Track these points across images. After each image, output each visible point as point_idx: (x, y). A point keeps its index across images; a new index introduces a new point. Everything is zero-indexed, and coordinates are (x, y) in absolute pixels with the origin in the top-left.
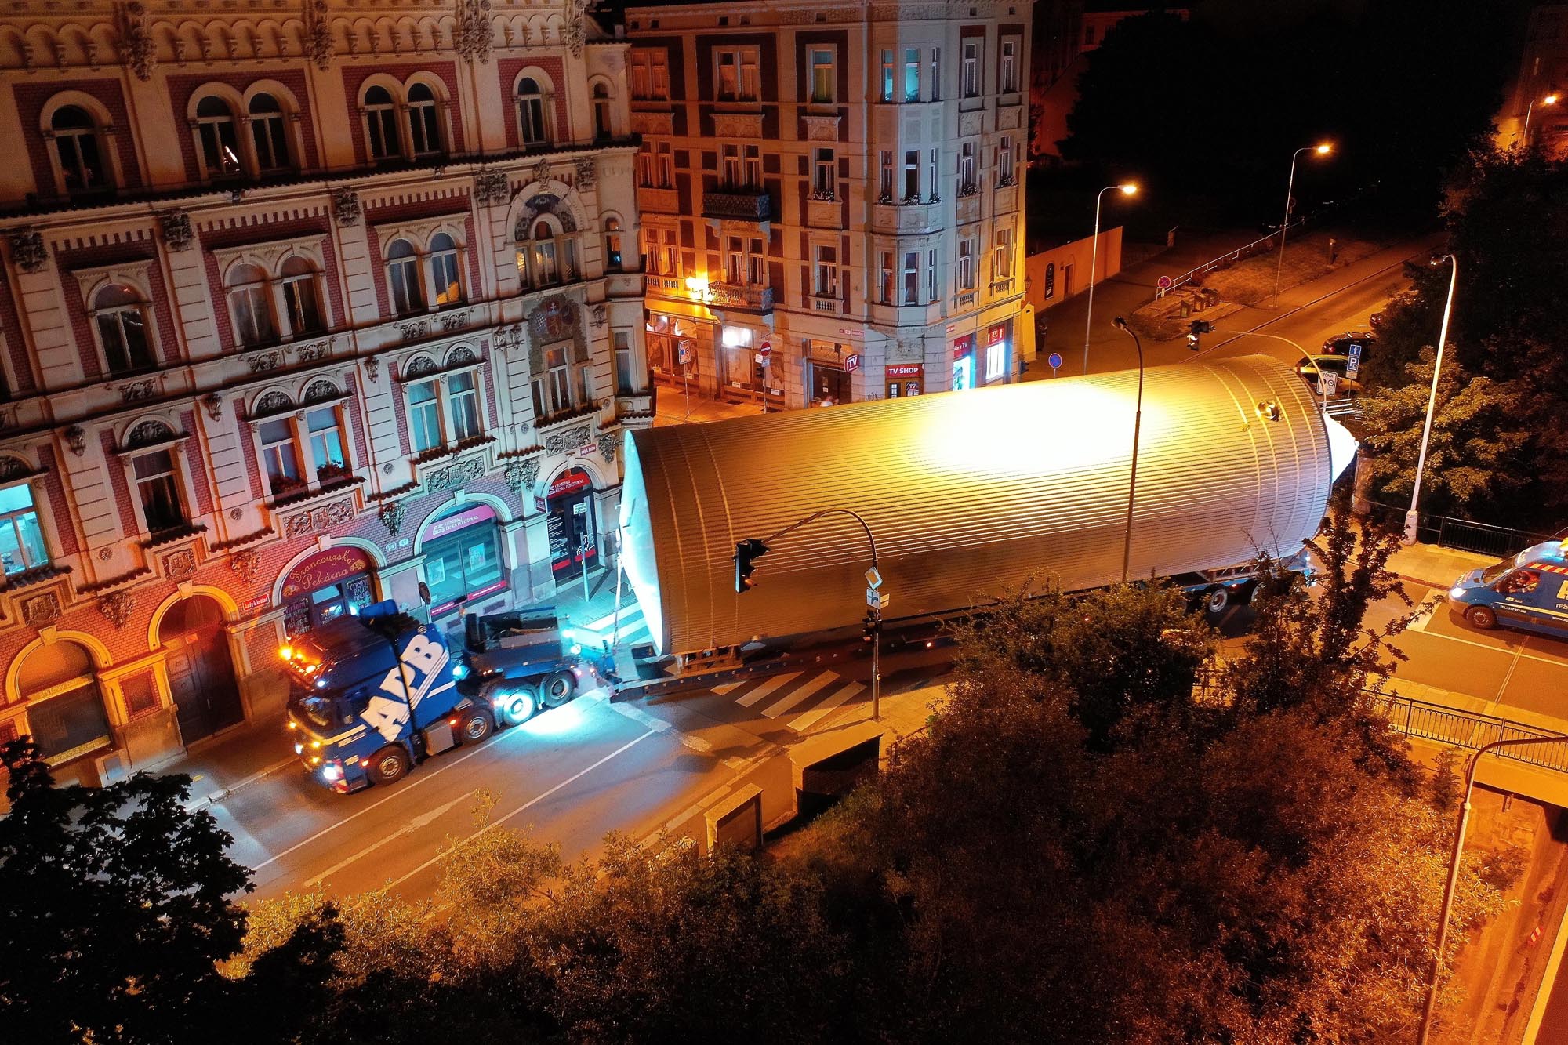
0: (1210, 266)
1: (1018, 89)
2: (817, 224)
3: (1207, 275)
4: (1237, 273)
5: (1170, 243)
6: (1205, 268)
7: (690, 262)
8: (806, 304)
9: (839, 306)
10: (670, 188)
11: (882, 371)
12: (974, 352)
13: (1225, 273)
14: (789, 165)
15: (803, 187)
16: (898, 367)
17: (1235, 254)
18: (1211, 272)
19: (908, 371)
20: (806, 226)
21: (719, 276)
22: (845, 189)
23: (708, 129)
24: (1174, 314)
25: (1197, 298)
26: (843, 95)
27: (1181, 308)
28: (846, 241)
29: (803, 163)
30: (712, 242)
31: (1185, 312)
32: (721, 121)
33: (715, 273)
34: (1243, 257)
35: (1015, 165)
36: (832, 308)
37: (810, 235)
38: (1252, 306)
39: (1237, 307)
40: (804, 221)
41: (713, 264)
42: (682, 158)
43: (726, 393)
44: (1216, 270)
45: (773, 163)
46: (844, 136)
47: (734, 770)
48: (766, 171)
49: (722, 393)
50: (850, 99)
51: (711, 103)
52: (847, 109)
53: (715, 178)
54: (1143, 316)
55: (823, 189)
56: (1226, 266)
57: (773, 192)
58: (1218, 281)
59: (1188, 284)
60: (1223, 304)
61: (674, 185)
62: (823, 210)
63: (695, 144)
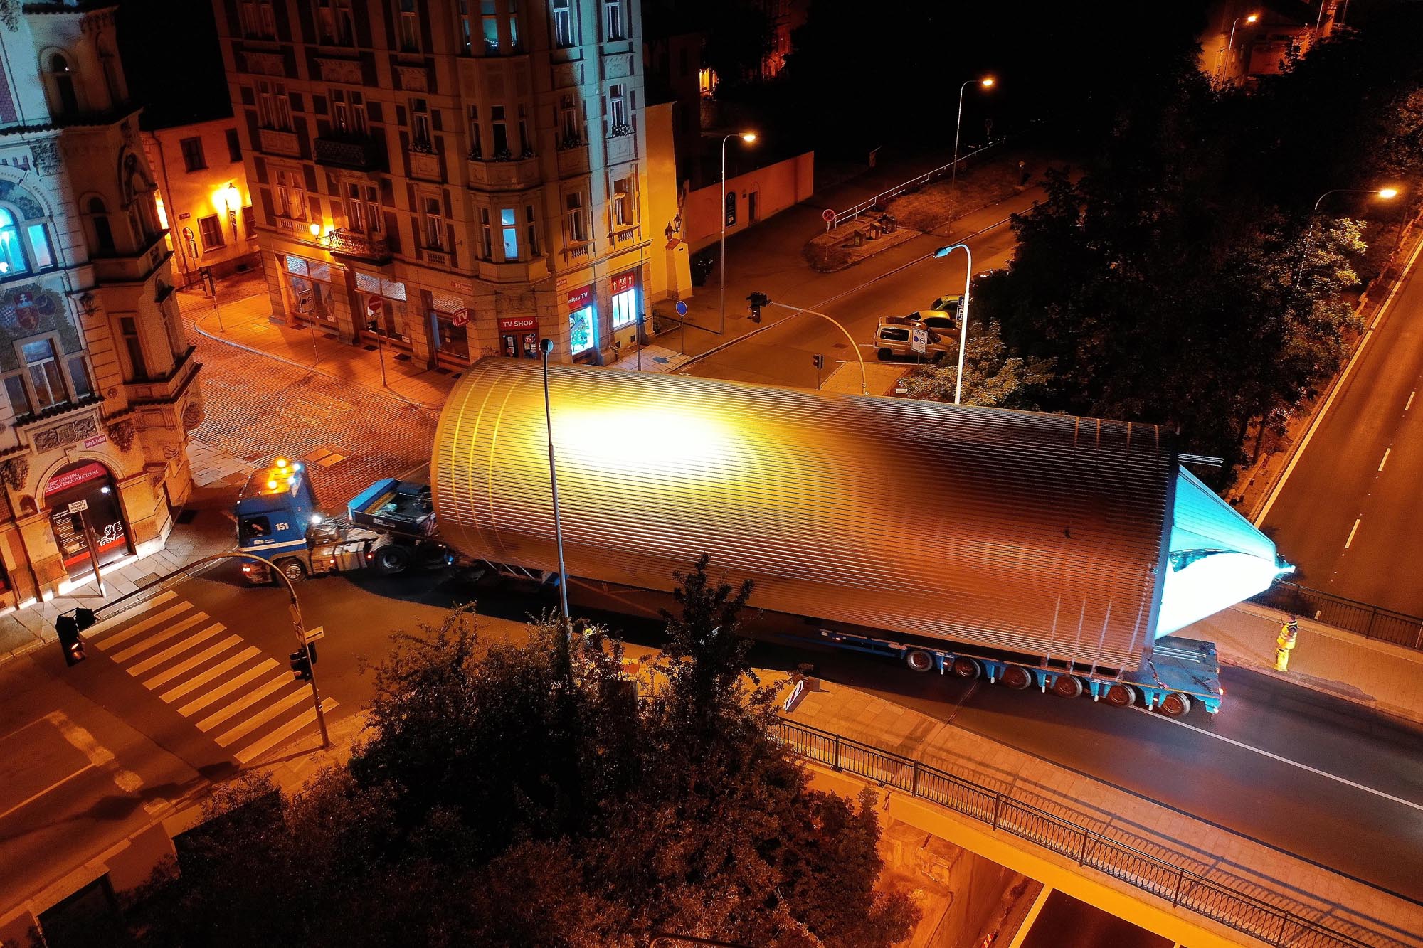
0: (896, 191)
1: (626, 36)
2: (421, 176)
3: (893, 200)
4: (924, 198)
5: (872, 163)
6: (892, 193)
7: (316, 207)
8: (419, 256)
9: (447, 258)
10: (289, 131)
11: (494, 325)
12: (595, 303)
13: (912, 197)
14: (390, 115)
15: (403, 136)
16: (513, 320)
17: (926, 177)
18: (898, 196)
19: (523, 323)
20: (412, 179)
21: (343, 223)
22: (439, 141)
23: (315, 74)
24: (850, 243)
25: (873, 227)
26: (428, 47)
27: (854, 237)
28: (446, 195)
29: (400, 111)
30: (333, 190)
31: (858, 241)
32: (327, 66)
33: (339, 219)
34: (935, 180)
35: (631, 113)
36: (441, 261)
37: (415, 187)
38: (928, 233)
39: (914, 234)
40: (408, 173)
41: (336, 211)
42: (297, 102)
43: (365, 337)
44: (904, 194)
45: (375, 110)
46: (432, 88)
47: (150, 817)
48: (370, 119)
49: (361, 338)
50: (435, 50)
51: (313, 46)
52: (432, 60)
53: (327, 122)
54: (818, 245)
55: (422, 142)
56: (914, 190)
57: (378, 141)
58: (903, 208)
59: (872, 209)
60: (901, 231)
61: (293, 129)
62: (425, 163)
63: (307, 88)
